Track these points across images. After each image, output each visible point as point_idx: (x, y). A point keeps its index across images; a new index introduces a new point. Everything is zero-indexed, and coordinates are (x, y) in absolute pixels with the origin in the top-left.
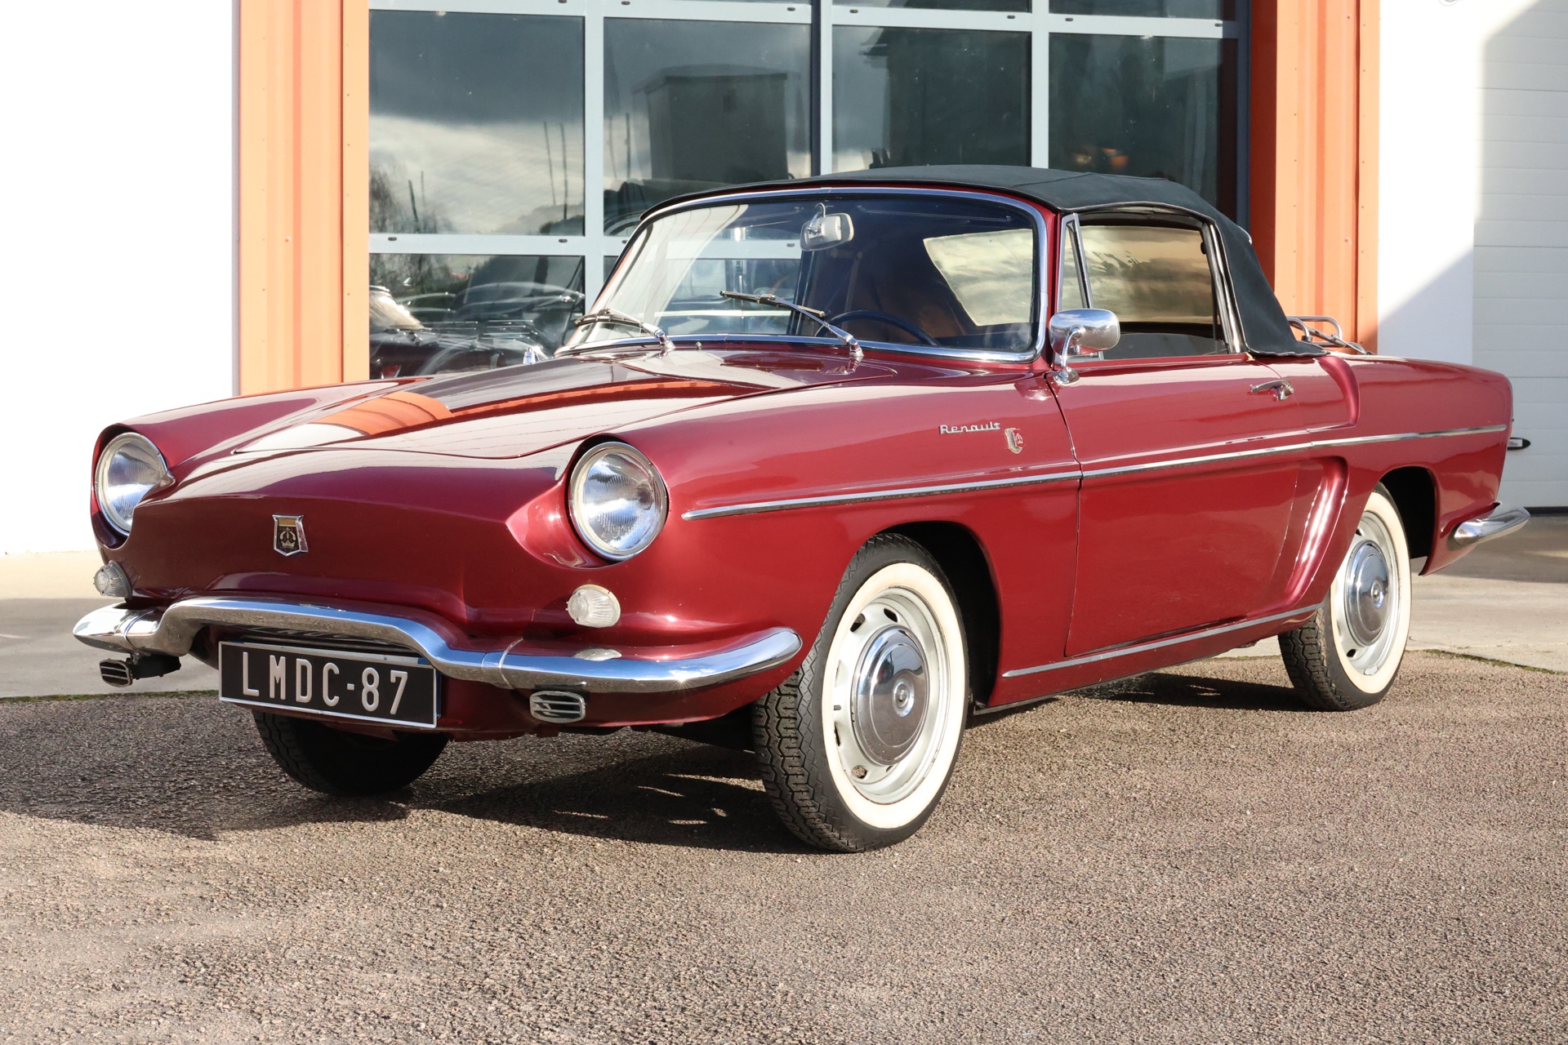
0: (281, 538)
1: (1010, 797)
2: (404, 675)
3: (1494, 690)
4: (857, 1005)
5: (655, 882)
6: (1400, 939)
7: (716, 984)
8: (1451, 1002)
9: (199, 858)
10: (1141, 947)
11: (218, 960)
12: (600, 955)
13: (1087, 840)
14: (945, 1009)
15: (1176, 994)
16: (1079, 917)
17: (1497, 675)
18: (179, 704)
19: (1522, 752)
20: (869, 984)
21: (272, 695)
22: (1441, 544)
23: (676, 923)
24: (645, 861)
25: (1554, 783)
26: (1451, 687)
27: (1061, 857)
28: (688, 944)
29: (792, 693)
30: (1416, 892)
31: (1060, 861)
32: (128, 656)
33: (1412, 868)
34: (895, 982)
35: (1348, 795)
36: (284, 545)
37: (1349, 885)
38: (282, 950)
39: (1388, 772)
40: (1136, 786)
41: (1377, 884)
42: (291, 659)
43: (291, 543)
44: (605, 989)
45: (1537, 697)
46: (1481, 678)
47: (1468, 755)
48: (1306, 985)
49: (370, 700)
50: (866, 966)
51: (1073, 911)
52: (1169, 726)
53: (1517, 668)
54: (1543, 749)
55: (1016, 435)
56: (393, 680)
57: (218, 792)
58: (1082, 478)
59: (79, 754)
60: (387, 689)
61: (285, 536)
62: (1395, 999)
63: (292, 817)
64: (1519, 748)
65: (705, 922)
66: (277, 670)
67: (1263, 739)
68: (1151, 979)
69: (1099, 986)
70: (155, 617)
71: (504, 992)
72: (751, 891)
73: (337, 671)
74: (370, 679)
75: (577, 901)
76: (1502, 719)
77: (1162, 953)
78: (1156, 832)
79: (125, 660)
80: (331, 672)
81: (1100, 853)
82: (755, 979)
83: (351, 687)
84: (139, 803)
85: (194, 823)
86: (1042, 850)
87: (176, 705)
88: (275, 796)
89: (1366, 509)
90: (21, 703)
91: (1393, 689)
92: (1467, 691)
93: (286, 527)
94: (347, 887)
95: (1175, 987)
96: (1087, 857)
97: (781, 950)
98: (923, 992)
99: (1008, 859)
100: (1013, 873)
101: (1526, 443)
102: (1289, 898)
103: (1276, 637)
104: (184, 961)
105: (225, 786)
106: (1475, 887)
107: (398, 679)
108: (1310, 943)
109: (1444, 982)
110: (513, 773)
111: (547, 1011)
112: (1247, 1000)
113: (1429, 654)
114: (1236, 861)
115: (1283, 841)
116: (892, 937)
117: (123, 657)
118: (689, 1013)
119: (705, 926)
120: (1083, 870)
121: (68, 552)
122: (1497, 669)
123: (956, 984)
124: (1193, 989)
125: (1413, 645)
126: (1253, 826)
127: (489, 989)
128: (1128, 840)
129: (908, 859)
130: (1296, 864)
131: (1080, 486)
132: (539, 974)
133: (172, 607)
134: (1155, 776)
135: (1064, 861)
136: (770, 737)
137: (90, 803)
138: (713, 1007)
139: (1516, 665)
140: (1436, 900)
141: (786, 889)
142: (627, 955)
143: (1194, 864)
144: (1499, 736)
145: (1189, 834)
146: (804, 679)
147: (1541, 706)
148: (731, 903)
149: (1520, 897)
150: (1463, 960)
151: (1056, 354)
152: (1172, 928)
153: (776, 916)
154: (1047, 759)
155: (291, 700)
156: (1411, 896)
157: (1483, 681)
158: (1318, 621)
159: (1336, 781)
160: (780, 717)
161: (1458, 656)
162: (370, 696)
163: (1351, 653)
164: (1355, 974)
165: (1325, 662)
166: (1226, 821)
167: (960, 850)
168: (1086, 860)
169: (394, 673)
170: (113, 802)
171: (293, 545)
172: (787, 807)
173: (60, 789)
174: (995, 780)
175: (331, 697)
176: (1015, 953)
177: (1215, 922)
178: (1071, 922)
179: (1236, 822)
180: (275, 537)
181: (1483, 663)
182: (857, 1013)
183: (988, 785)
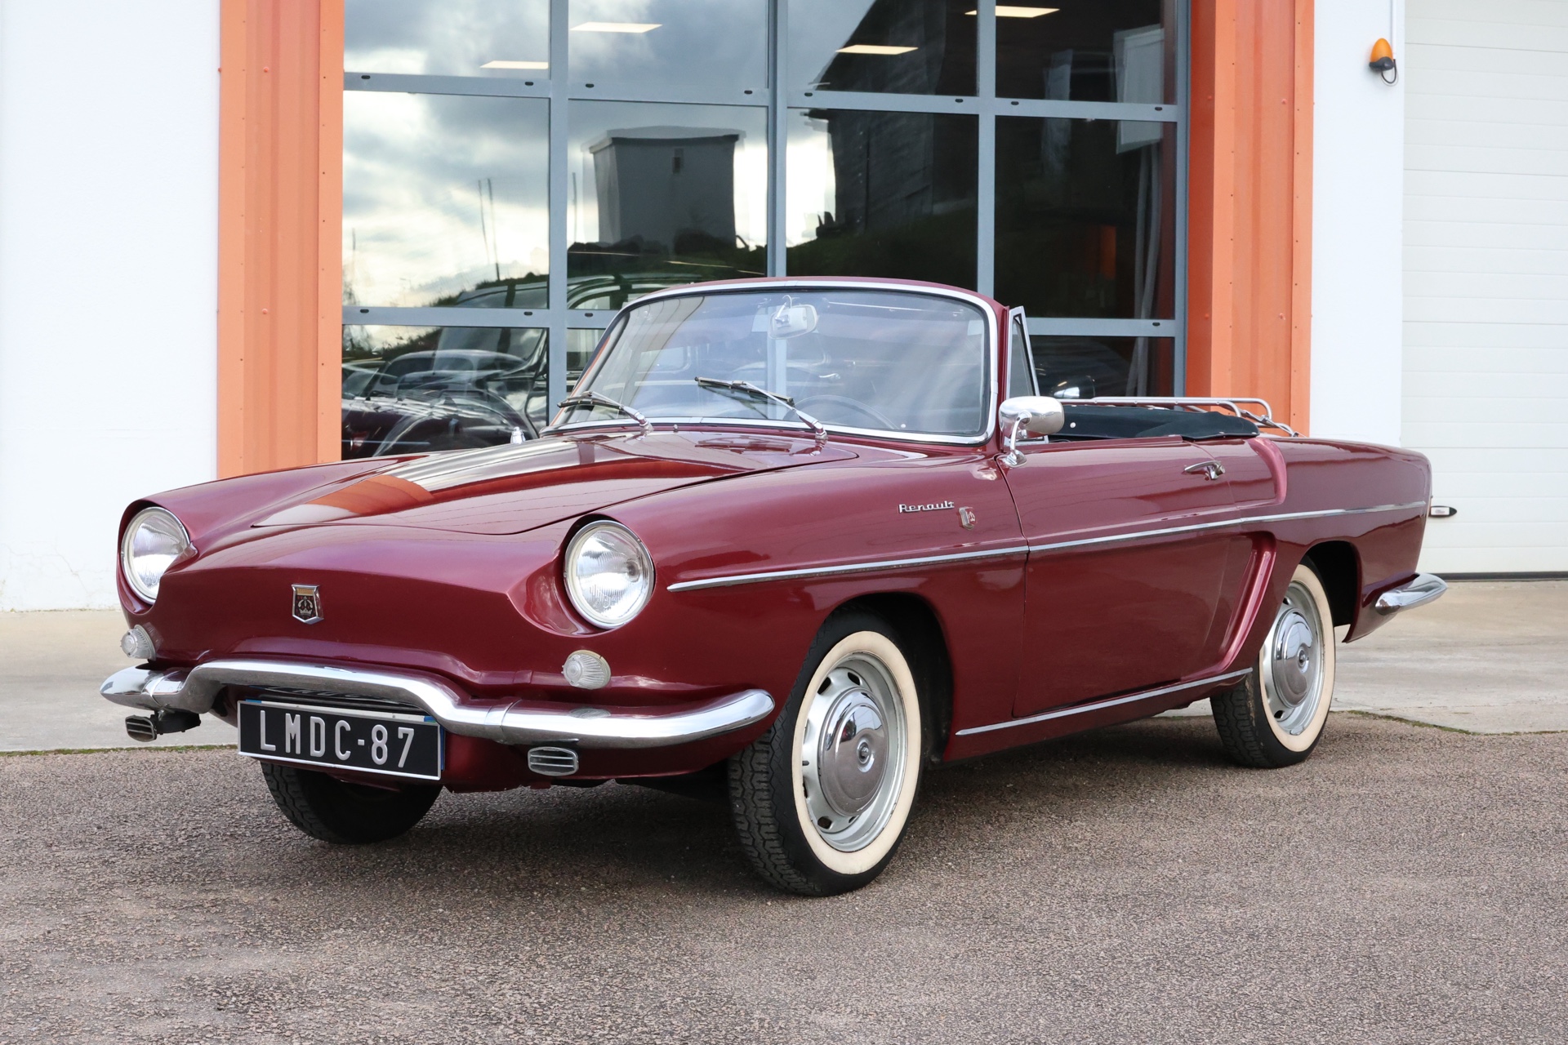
0: (300, 606)
1: (961, 847)
2: (411, 731)
3: (1412, 749)
4: (827, 1030)
5: (638, 922)
6: (1315, 973)
7: (700, 1012)
8: (1360, 1029)
9: (216, 900)
10: (1082, 980)
11: (246, 990)
12: (593, 986)
13: (1032, 885)
14: (906, 1034)
15: (1113, 1021)
16: (1026, 954)
17: (1416, 735)
18: (179, 758)
19: (1435, 807)
20: (837, 1012)
21: (288, 749)
22: (1364, 613)
23: (659, 958)
24: (628, 904)
25: (1463, 835)
26: (1372, 746)
27: (1009, 901)
28: (672, 977)
29: (765, 749)
30: (1332, 932)
31: (1008, 904)
32: (153, 713)
33: (1329, 911)
34: (861, 1010)
35: (1273, 845)
36: (301, 612)
37: (1271, 926)
38: (304, 982)
39: (1309, 826)
40: (1077, 837)
41: (1296, 926)
42: (305, 716)
43: (309, 610)
44: (599, 1016)
45: (1452, 756)
46: (1401, 738)
47: (1384, 810)
48: (1230, 1014)
49: (380, 755)
50: (834, 997)
51: (1020, 948)
52: (1108, 781)
53: (1435, 728)
54: (1455, 803)
55: (968, 513)
56: (401, 736)
57: (226, 840)
58: (1029, 552)
59: (92, 804)
60: (395, 745)
61: (303, 603)
62: (1309, 1026)
63: (298, 863)
64: (1433, 803)
65: (686, 958)
66: (293, 727)
67: (1195, 794)
68: (1091, 1008)
69: (1044, 1014)
70: (180, 677)
71: (509, 1019)
72: (727, 931)
73: (348, 728)
74: (380, 735)
75: (568, 939)
76: (1418, 777)
77: (1101, 986)
78: (1095, 879)
79: (149, 717)
80: (343, 729)
81: (1045, 897)
82: (734, 1007)
83: (361, 742)
84: (155, 849)
85: (208, 868)
86: (991, 895)
87: (176, 759)
88: (280, 843)
89: (1292, 580)
90: (29, 756)
91: (1317, 747)
92: (1387, 750)
93: (303, 596)
94: (356, 926)
95: (1113, 1016)
96: (1033, 901)
97: (756, 982)
98: (885, 1019)
99: (960, 902)
100: (966, 916)
101: (1453, 512)
102: (1216, 938)
103: (1209, 699)
104: (215, 991)
105: (231, 835)
106: (1385, 928)
107: (406, 736)
108: (1234, 977)
109: (1354, 1012)
110: (499, 823)
111: (549, 1035)
112: (1176, 1027)
113: (1353, 715)
114: (1168, 905)
115: (1212, 887)
116: (856, 972)
117: (147, 714)
118: (677, 1037)
119: (686, 961)
120: (1028, 912)
121: (51, 610)
122: (1417, 729)
123: (916, 1013)
124: (1129, 1017)
125: (1338, 706)
126: (1185, 874)
127: (494, 1016)
128: (1069, 886)
129: (868, 903)
130: (1223, 908)
131: (1027, 560)
132: (539, 1003)
133: (196, 669)
134: (1095, 828)
135: (1012, 904)
136: (744, 789)
137: (108, 849)
138: (698, 1032)
139: (1435, 726)
140: (1350, 940)
141: (759, 929)
142: (617, 986)
143: (1130, 907)
144: (1415, 793)
145: (1125, 880)
146: (776, 737)
147: (1455, 764)
148: (708, 941)
149: (1425, 937)
150: (1371, 993)
151: (1006, 438)
152: (1110, 964)
153: (750, 952)
154: (995, 812)
155: (305, 754)
156: (1327, 936)
157: (1403, 741)
158: (1247, 684)
159: (1262, 833)
160: (753, 771)
161: (1381, 717)
162: (380, 751)
163: (1278, 715)
164: (1274, 1004)
165: (1254, 722)
166: (1160, 869)
167: (916, 894)
168: (1032, 904)
169: (402, 730)
170: (130, 848)
171: (310, 612)
172: (759, 854)
173: (78, 836)
174: (947, 831)
175: (343, 752)
176: (968, 986)
177: (1149, 959)
178: (1018, 958)
179: (1169, 869)
180: (294, 605)
181: (1403, 724)
182: (827, 1037)
183: (941, 836)
